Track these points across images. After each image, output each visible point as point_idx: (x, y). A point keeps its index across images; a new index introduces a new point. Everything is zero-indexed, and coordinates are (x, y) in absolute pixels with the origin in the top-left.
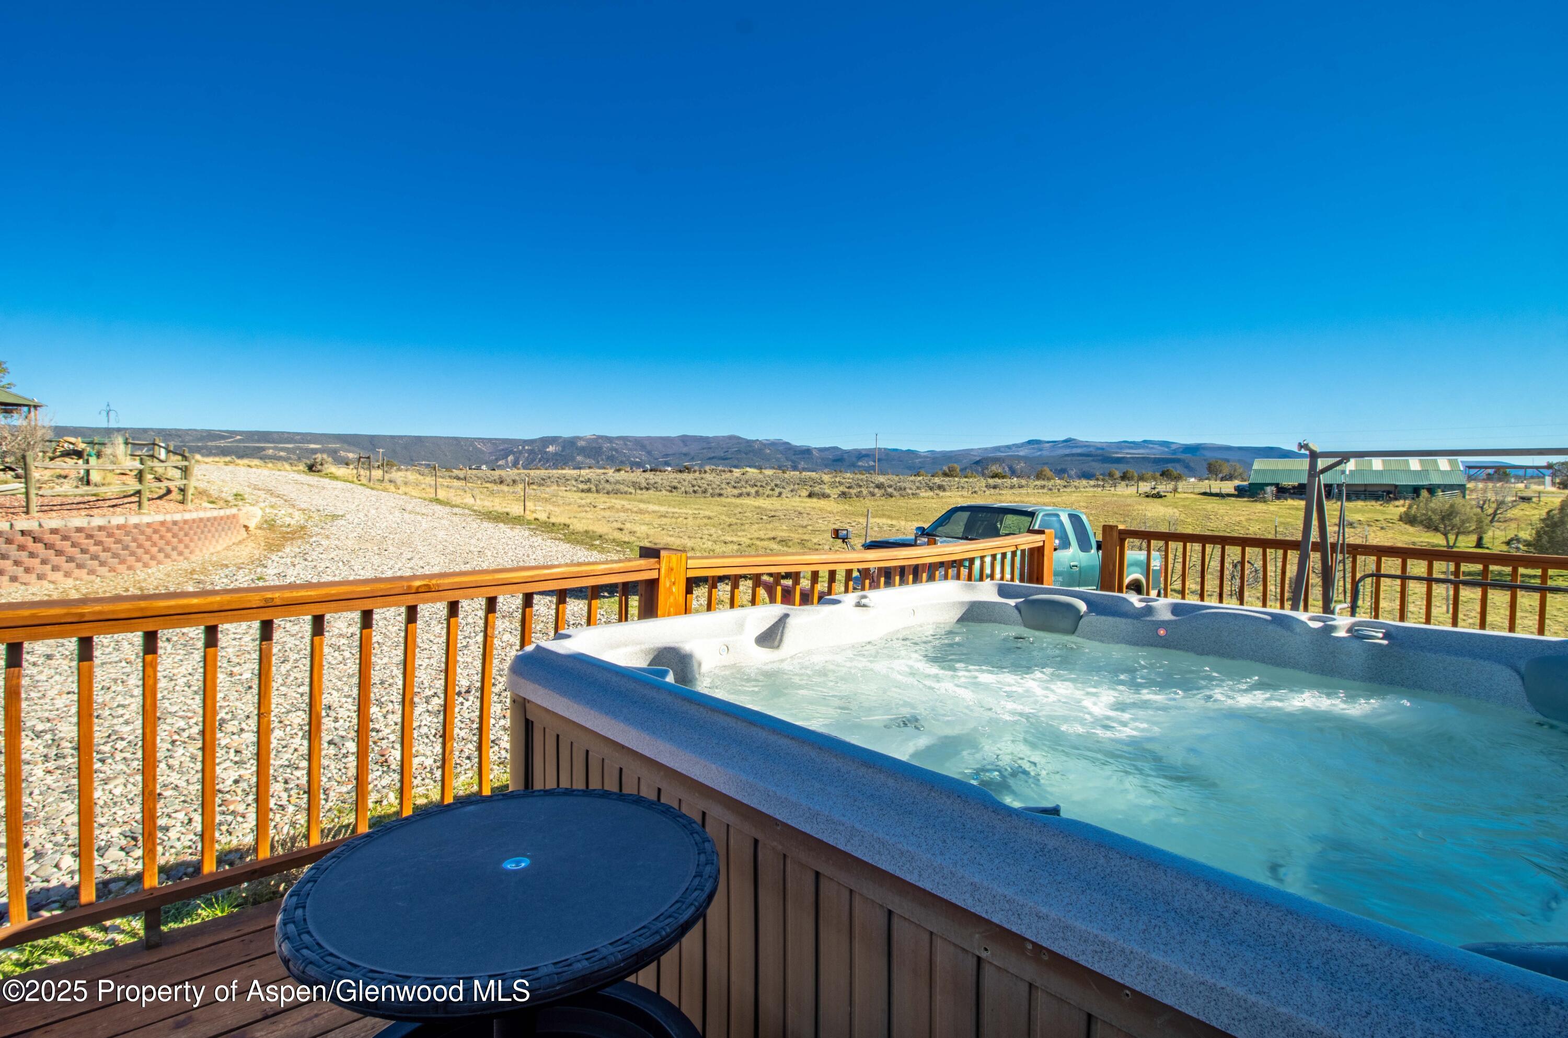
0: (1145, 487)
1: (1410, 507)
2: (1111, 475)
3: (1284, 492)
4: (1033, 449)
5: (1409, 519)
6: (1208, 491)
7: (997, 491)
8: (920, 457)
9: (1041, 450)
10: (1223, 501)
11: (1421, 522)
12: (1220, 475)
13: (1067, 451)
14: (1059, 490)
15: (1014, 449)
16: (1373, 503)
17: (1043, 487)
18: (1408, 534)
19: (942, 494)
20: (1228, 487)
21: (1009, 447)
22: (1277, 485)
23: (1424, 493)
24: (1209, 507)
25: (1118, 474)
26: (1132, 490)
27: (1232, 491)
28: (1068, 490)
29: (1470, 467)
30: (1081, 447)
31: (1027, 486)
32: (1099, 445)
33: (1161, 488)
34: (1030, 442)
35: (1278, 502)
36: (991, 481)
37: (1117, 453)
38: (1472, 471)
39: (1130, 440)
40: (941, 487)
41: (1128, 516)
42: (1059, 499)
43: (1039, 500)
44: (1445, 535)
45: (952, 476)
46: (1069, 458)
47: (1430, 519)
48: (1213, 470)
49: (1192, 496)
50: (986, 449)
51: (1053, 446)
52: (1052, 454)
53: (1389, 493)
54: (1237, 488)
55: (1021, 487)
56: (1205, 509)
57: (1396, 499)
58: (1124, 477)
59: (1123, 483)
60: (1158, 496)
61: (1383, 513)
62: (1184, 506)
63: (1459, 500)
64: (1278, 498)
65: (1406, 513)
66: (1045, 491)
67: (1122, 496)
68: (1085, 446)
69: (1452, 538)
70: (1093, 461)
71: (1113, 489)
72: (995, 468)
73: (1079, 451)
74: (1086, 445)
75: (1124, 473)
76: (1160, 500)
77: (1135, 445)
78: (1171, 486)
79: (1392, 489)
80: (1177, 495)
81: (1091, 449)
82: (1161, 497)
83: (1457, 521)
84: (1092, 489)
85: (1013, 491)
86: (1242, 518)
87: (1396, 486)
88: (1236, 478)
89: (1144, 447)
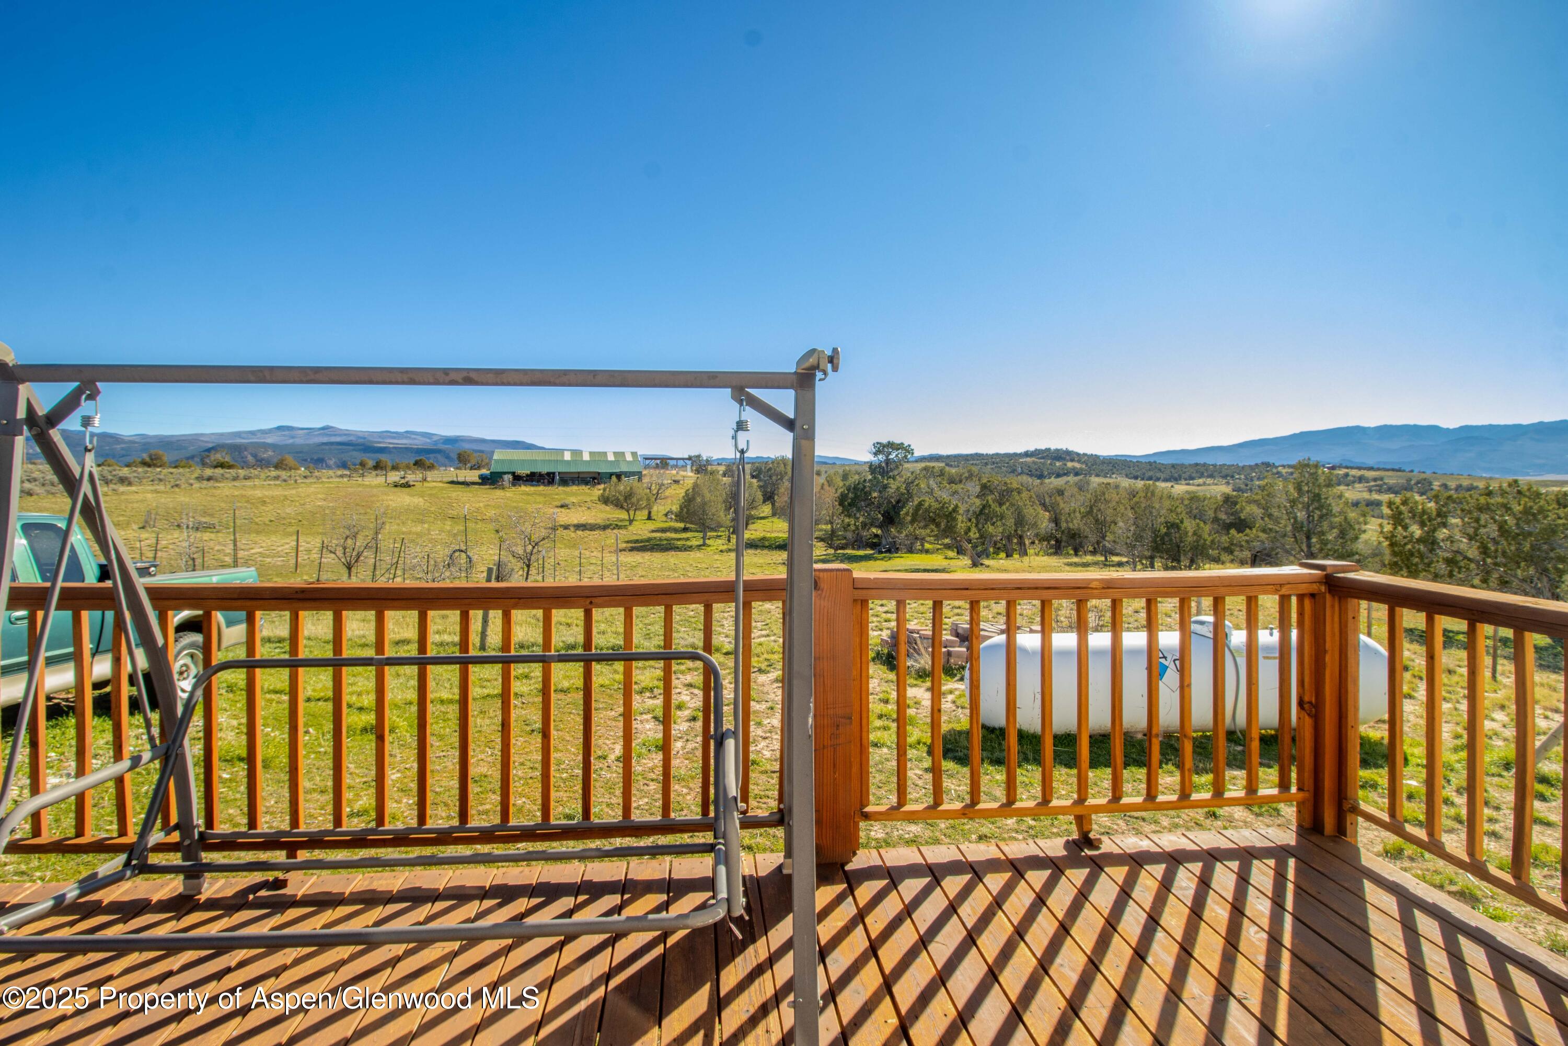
0: (394, 477)
1: (604, 490)
2: (363, 464)
3: (519, 480)
4: (284, 435)
5: (605, 500)
6: (455, 479)
7: (211, 483)
8: (123, 441)
9: (293, 437)
10: (468, 489)
11: (612, 502)
12: (469, 465)
13: (325, 440)
14: (296, 481)
15: (259, 435)
16: (584, 487)
17: (277, 478)
18: (606, 512)
19: (122, 489)
20: (473, 476)
21: (253, 433)
22: (513, 474)
23: (614, 478)
24: (454, 495)
25: (371, 463)
26: (381, 480)
27: (477, 479)
28: (307, 481)
29: (646, 459)
30: (340, 435)
31: (258, 477)
32: (361, 435)
33: (410, 477)
34: (280, 428)
35: (514, 488)
36: (209, 472)
37: (380, 443)
38: (647, 462)
39: (392, 430)
40: (123, 480)
41: (370, 508)
42: (294, 492)
43: (267, 493)
44: (628, 511)
45: (155, 466)
46: (327, 447)
47: (618, 499)
48: (462, 460)
49: (441, 485)
50: (222, 434)
51: (308, 434)
52: (308, 442)
53: (594, 478)
54: (481, 477)
55: (246, 478)
56: (449, 498)
57: (599, 484)
58: (378, 467)
59: (374, 473)
60: (407, 485)
61: (590, 495)
62: (430, 495)
63: (636, 484)
64: (514, 485)
65: (602, 495)
66: (278, 482)
67: (370, 486)
68: (345, 435)
69: (632, 513)
70: (354, 450)
71: (360, 479)
72: (218, 457)
73: (338, 439)
74: (347, 433)
75: (377, 463)
76: (407, 490)
77: (398, 435)
78: (419, 476)
79: (596, 476)
80: (426, 484)
81: (352, 438)
82: (409, 486)
83: (634, 500)
84: (337, 480)
85: (236, 483)
86: (481, 505)
87: (599, 473)
88: (483, 467)
89: (406, 438)
